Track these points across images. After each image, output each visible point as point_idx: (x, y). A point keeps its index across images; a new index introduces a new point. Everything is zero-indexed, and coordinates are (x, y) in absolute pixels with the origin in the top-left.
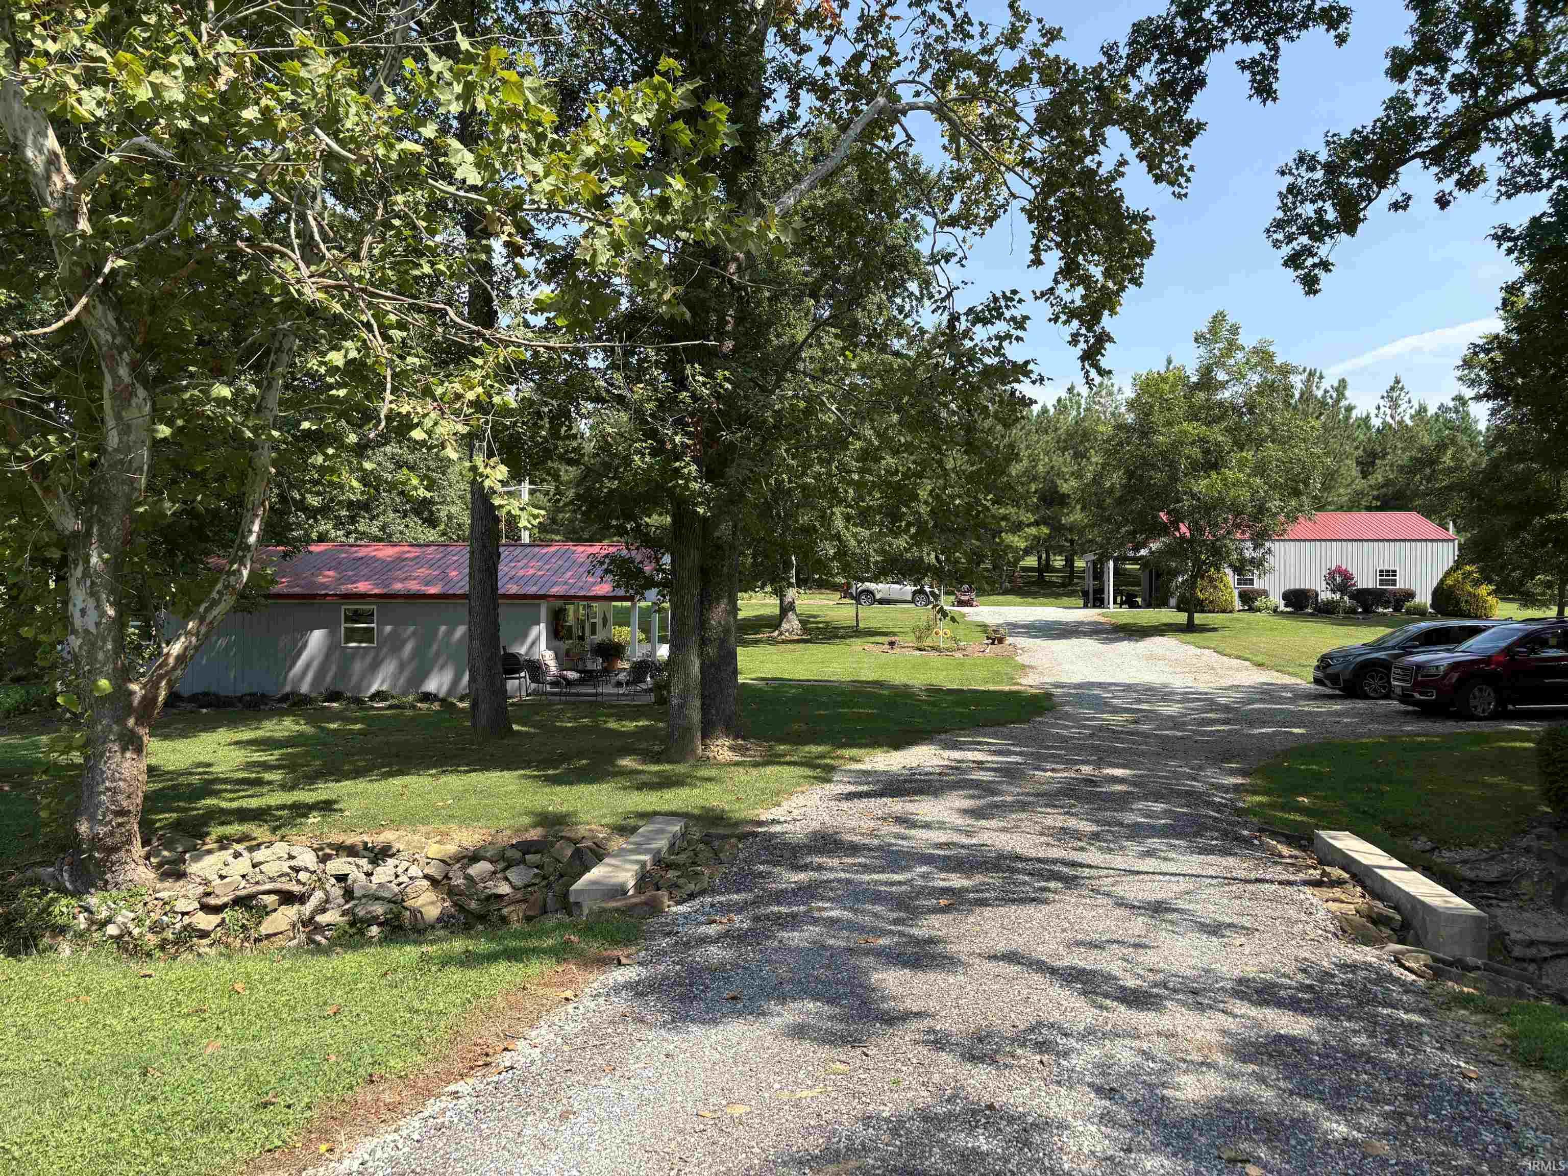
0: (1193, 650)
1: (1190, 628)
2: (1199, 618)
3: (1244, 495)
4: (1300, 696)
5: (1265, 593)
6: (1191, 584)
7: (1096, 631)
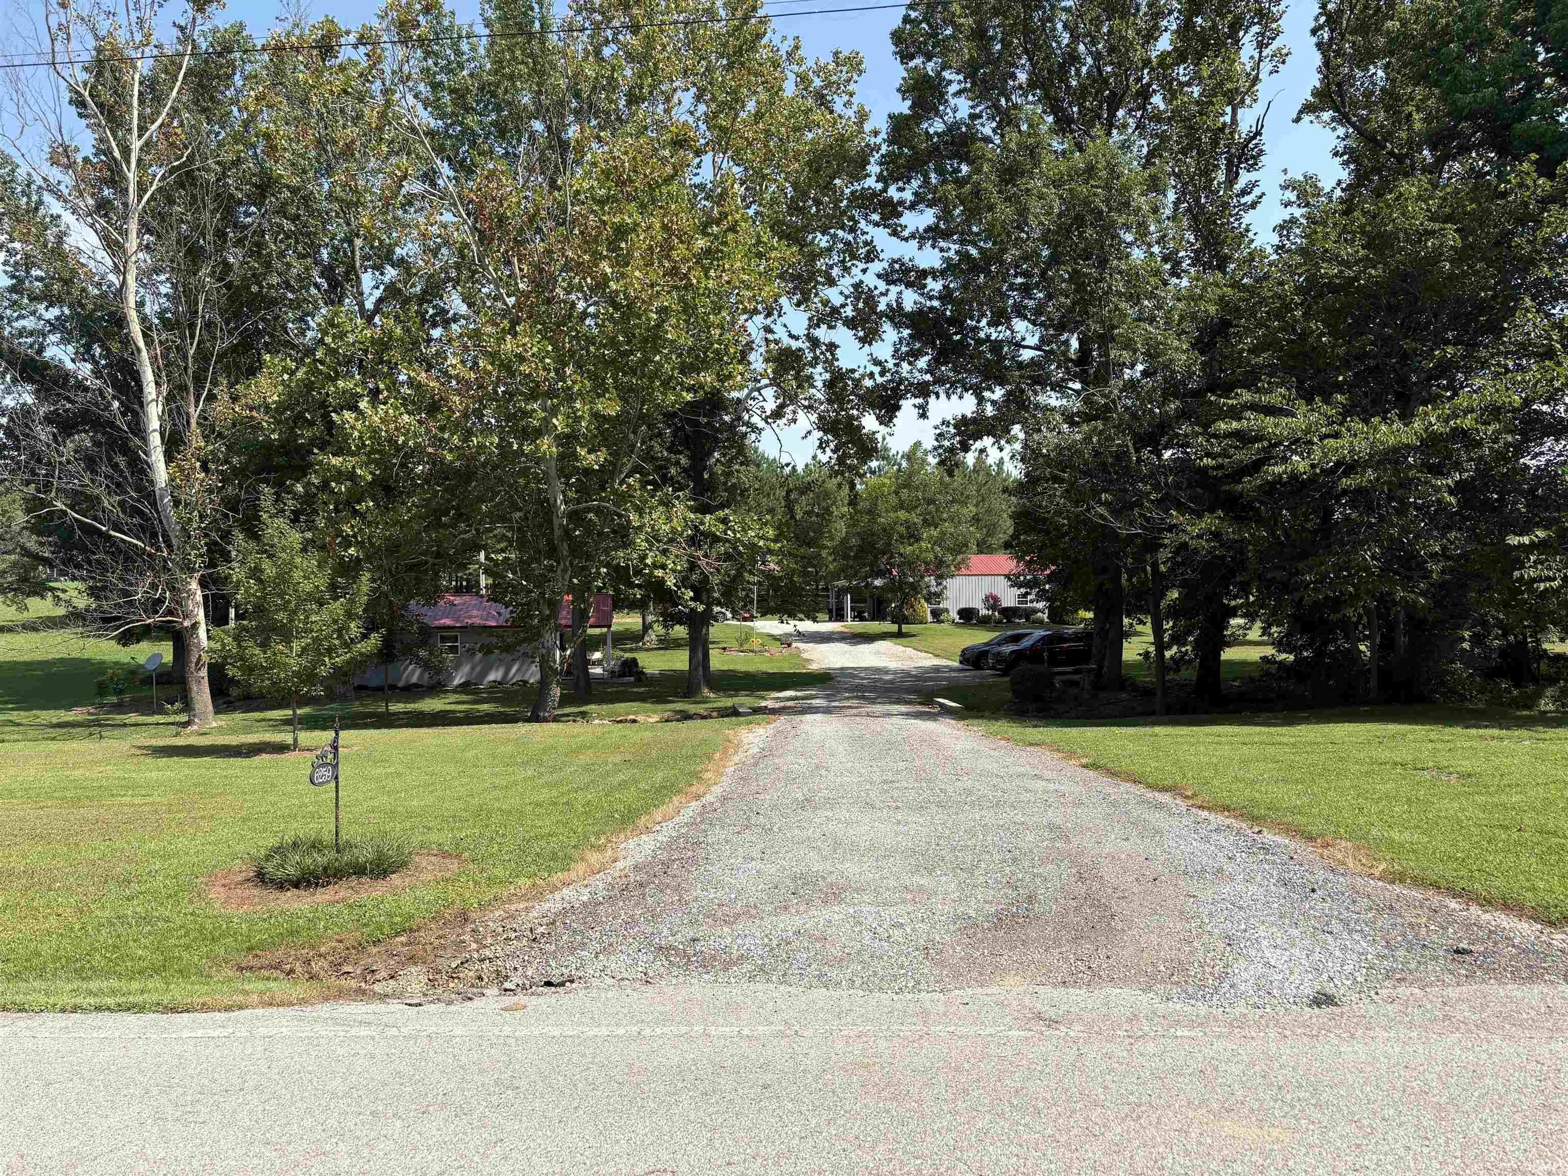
0: (901, 648)
1: (899, 635)
2: (905, 628)
3: (930, 556)
4: (952, 670)
5: (947, 610)
6: (900, 607)
7: (843, 638)
